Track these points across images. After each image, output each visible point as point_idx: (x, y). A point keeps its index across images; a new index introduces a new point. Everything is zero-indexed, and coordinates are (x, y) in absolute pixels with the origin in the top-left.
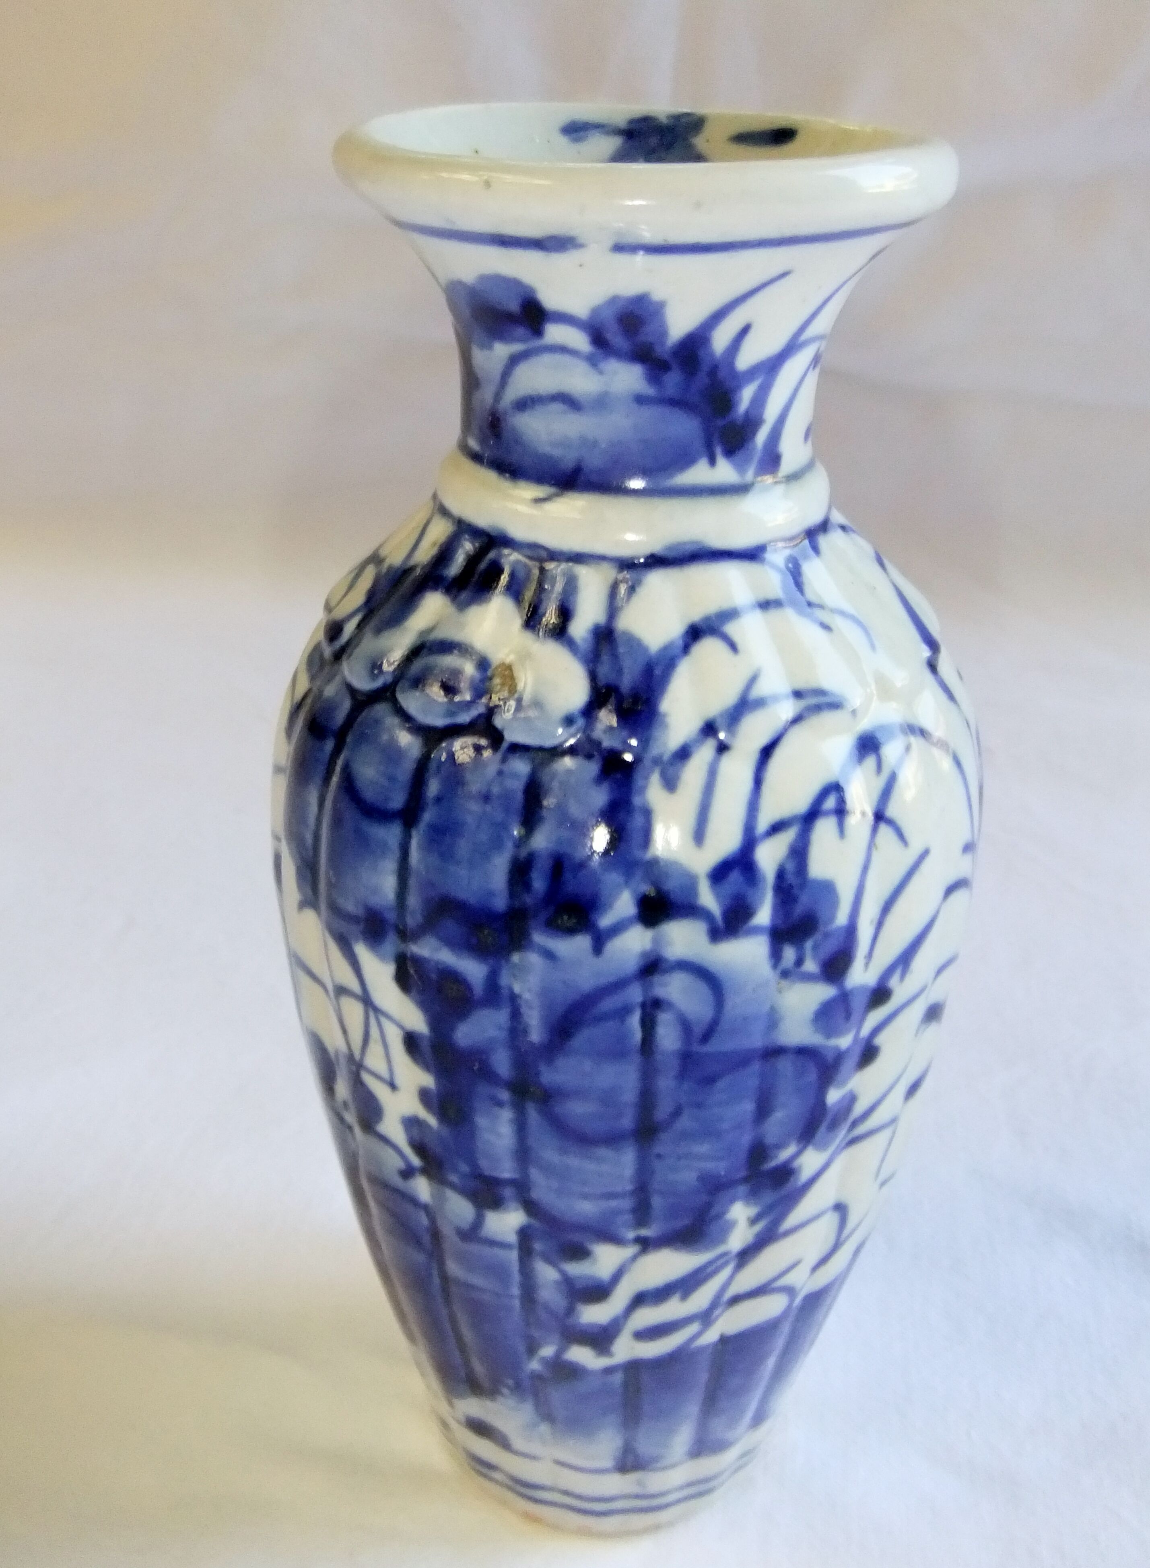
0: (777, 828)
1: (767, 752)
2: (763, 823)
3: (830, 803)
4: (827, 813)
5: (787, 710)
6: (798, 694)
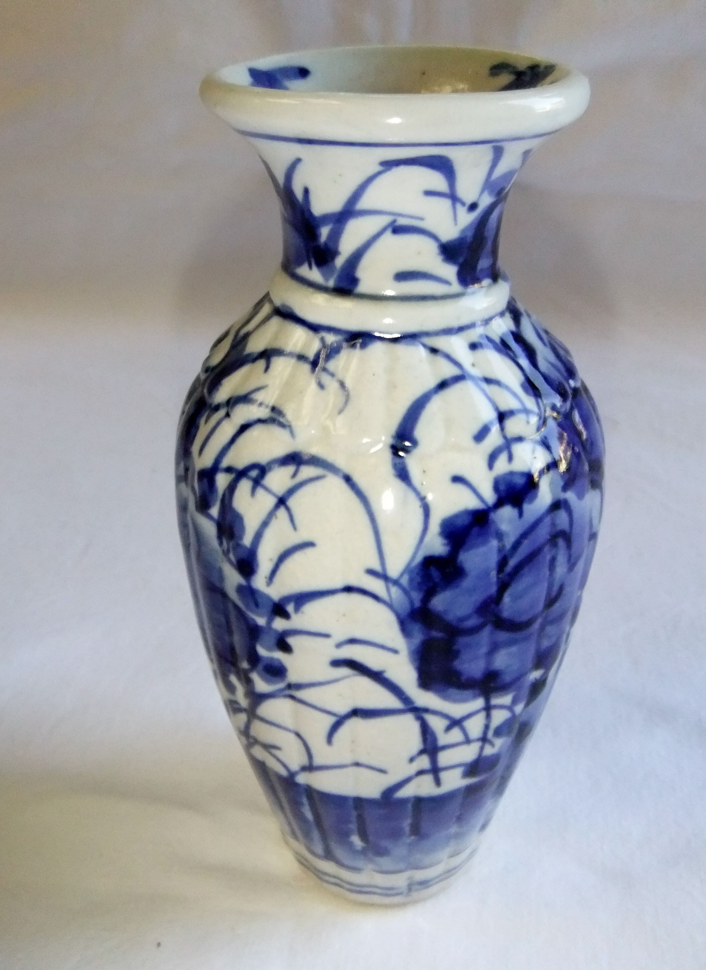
0: (229, 470)
1: (244, 428)
2: (225, 463)
3: (254, 473)
4: (249, 478)
5: (263, 413)
6: (273, 409)
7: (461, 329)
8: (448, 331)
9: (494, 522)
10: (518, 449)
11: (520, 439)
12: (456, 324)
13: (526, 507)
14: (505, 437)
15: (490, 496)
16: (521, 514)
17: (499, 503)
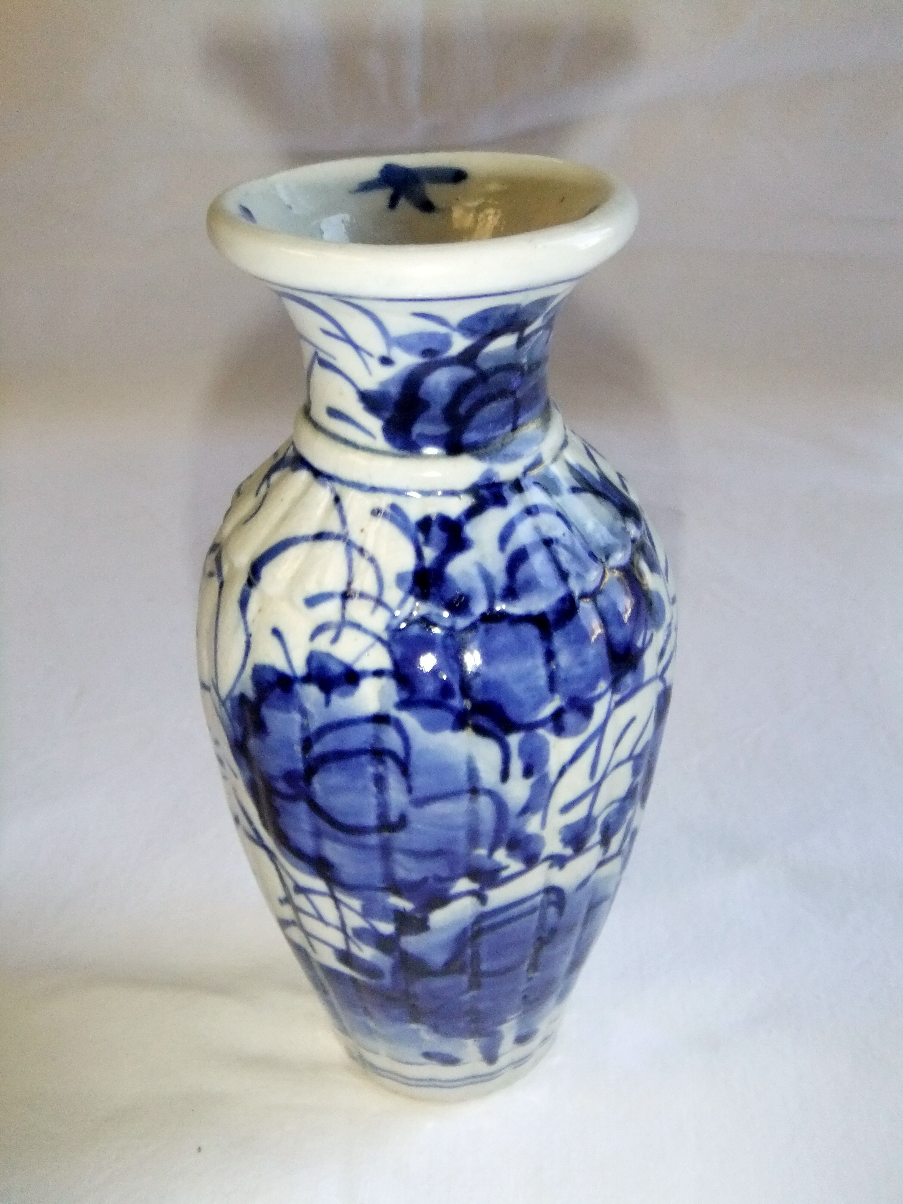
7: (374, 489)
8: (358, 486)
9: (297, 695)
10: (348, 634)
11: (357, 626)
12: (369, 481)
13: (336, 698)
14: (343, 616)
15: (300, 668)
16: (327, 702)
17: (307, 679)
